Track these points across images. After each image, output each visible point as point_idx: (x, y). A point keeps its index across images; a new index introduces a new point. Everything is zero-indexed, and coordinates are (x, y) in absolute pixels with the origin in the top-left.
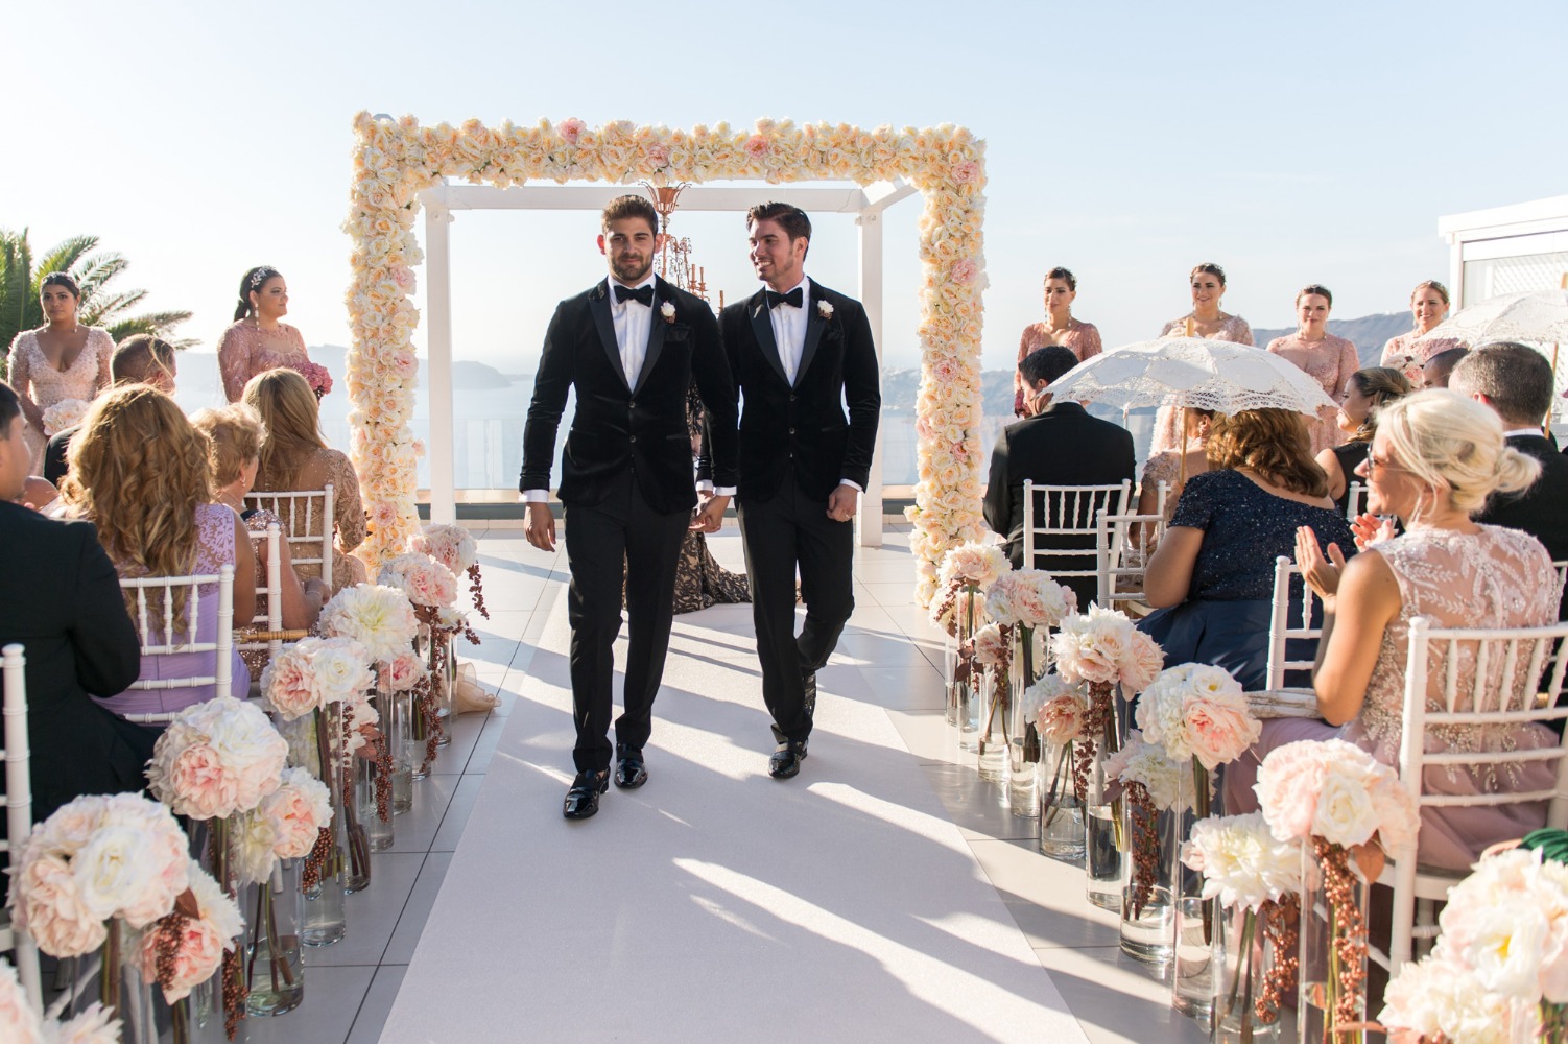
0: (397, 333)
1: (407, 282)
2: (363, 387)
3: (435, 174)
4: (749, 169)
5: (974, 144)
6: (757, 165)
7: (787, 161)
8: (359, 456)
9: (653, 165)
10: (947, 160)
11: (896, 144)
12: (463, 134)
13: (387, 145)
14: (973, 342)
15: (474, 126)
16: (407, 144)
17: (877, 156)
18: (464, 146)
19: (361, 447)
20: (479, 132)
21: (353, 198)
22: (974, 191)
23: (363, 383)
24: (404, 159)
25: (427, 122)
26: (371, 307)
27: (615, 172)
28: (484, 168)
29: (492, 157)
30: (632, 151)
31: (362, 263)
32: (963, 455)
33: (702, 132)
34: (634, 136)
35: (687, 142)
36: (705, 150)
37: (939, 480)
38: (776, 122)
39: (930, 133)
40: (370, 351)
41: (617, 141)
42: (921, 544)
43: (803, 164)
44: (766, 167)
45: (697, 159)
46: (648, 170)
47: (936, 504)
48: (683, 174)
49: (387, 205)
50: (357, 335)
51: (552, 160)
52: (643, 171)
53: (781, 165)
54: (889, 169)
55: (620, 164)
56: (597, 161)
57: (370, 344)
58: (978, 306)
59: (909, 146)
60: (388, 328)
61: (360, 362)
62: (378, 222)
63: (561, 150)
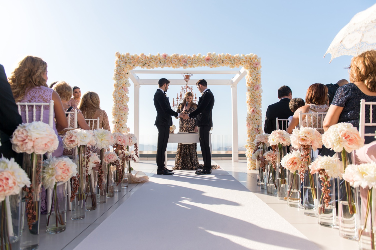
0: (124, 102)
1: (126, 90)
2: (116, 114)
3: (134, 66)
4: (206, 64)
5: (258, 58)
6: (207, 63)
7: (214, 62)
8: (114, 131)
9: (183, 64)
10: (252, 62)
11: (240, 58)
12: (140, 56)
13: (123, 59)
14: (260, 104)
15: (143, 55)
16: (127, 59)
17: (236, 61)
18: (140, 59)
19: (115, 128)
20: (144, 56)
21: (115, 71)
22: (258, 69)
23: (116, 113)
24: (126, 63)
25: (132, 54)
26: (118, 96)
27: (175, 65)
28: (145, 64)
29: (146, 62)
30: (179, 60)
31: (117, 86)
32: (258, 131)
33: (195, 56)
34: (179, 57)
35: (191, 58)
36: (195, 60)
37: (252, 138)
38: (212, 53)
39: (248, 56)
40: (117, 106)
41: (175, 58)
42: (248, 153)
43: (218, 63)
44: (210, 64)
45: (193, 62)
46: (182, 65)
47: (252, 143)
48: (190, 65)
49: (122, 72)
50: (115, 102)
51: (160, 63)
52: (181, 65)
53: (213, 63)
54: (238, 64)
55: (176, 63)
56: (171, 62)
57: (117, 104)
58: (261, 96)
59: (243, 58)
60: (122, 101)
61: (115, 108)
62: (120, 76)
63: (162, 60)
